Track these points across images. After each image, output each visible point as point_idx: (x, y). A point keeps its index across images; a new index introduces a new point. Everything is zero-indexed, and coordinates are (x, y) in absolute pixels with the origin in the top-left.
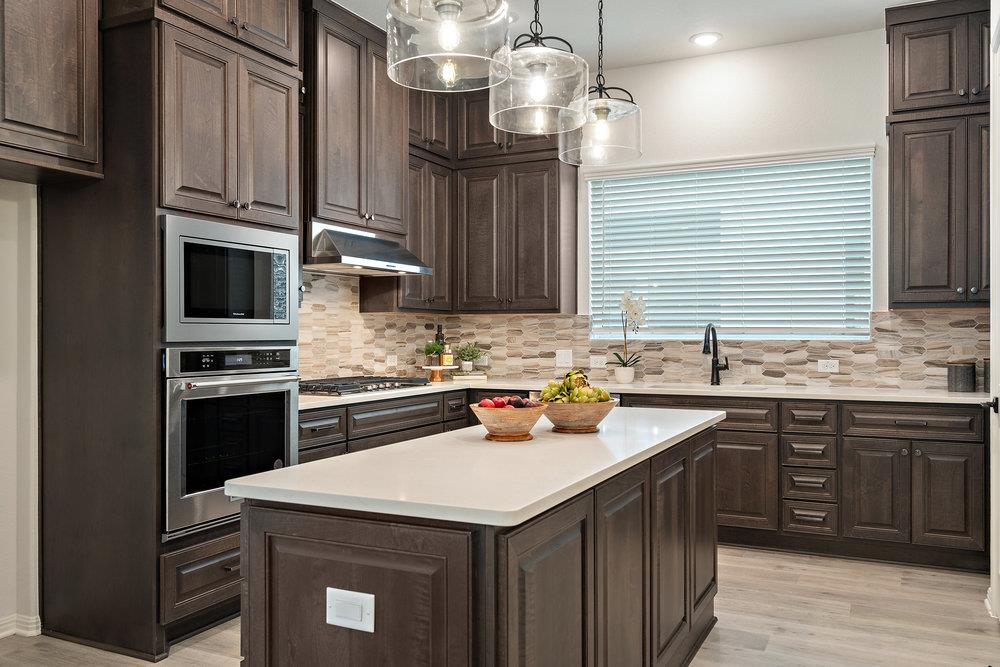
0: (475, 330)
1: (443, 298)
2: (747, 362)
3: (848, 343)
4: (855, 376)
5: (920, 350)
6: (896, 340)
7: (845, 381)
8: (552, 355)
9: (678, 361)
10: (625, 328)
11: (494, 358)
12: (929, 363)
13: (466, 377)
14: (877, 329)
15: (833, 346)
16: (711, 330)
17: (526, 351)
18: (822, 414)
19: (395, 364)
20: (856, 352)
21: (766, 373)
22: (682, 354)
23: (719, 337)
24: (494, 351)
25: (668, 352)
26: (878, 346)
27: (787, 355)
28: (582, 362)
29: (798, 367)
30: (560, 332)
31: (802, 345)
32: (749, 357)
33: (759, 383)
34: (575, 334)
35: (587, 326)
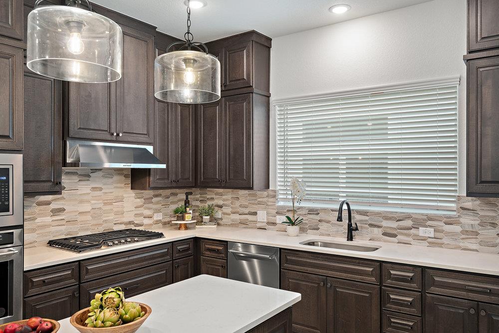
0: (214, 196)
1: (189, 179)
2: (371, 225)
3: (440, 216)
4: (445, 241)
5: (494, 225)
6: (476, 216)
7: (439, 244)
8: (255, 214)
9: (328, 222)
10: (293, 199)
11: (224, 214)
13: (204, 226)
14: (462, 208)
15: (430, 218)
17: (241, 210)
18: (411, 275)
19: (161, 218)
20: (446, 223)
21: (385, 234)
22: (331, 217)
23: (352, 208)
24: (225, 209)
25: (322, 216)
26: (462, 220)
27: (398, 222)
28: (272, 219)
29: (405, 231)
30: (259, 200)
31: (408, 217)
32: (373, 223)
33: (380, 241)
34: (268, 202)
35: (274, 196)
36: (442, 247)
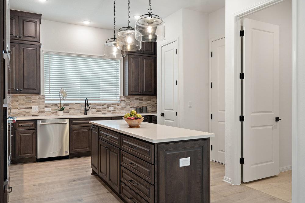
3: (115, 103)
4: (117, 111)
5: (129, 105)
6: (125, 102)
7: (115, 112)
8: (31, 108)
9: (74, 109)
10: (60, 100)
12: (131, 108)
14: (121, 100)
15: (112, 104)
16: (86, 100)
17: (19, 107)
20: (117, 105)
21: (97, 111)
22: (75, 107)
25: (71, 106)
26: (121, 104)
27: (102, 106)
28: (42, 110)
29: (104, 109)
30: (34, 100)
31: (105, 104)
32: (93, 107)
33: (95, 114)
34: (40, 101)
35: (44, 99)
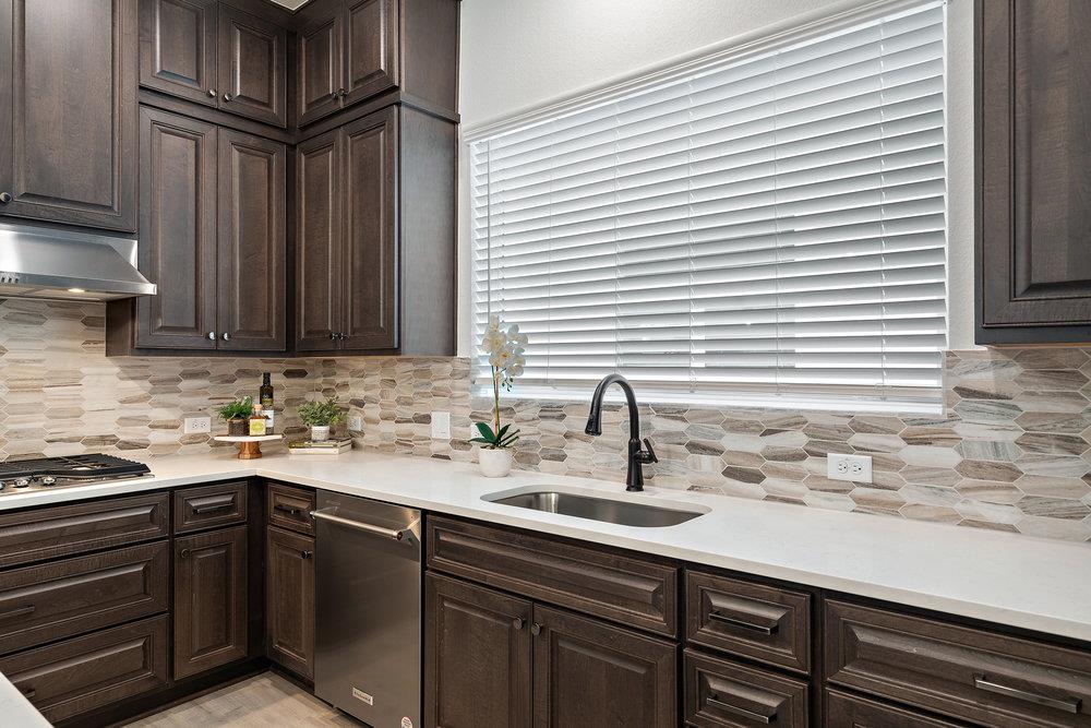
0: (349, 379)
2: (694, 447)
3: (892, 418)
4: (908, 494)
5: (1072, 444)
6: (1009, 416)
7: (886, 504)
8: (426, 419)
11: (368, 420)
13: (307, 450)
14: (964, 392)
15: (860, 425)
17: (399, 411)
18: (775, 615)
19: (207, 430)
20: (910, 440)
21: (730, 472)
23: (638, 399)
24: (372, 411)
25: (573, 422)
26: (961, 429)
27: (767, 438)
29: (787, 465)
31: (795, 421)
32: (699, 440)
33: (717, 492)
34: (454, 388)
35: (468, 375)
36: (897, 514)
